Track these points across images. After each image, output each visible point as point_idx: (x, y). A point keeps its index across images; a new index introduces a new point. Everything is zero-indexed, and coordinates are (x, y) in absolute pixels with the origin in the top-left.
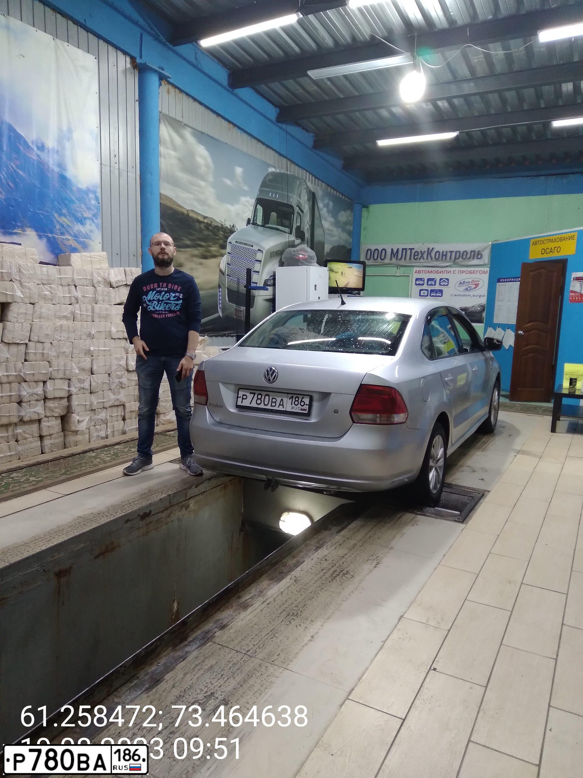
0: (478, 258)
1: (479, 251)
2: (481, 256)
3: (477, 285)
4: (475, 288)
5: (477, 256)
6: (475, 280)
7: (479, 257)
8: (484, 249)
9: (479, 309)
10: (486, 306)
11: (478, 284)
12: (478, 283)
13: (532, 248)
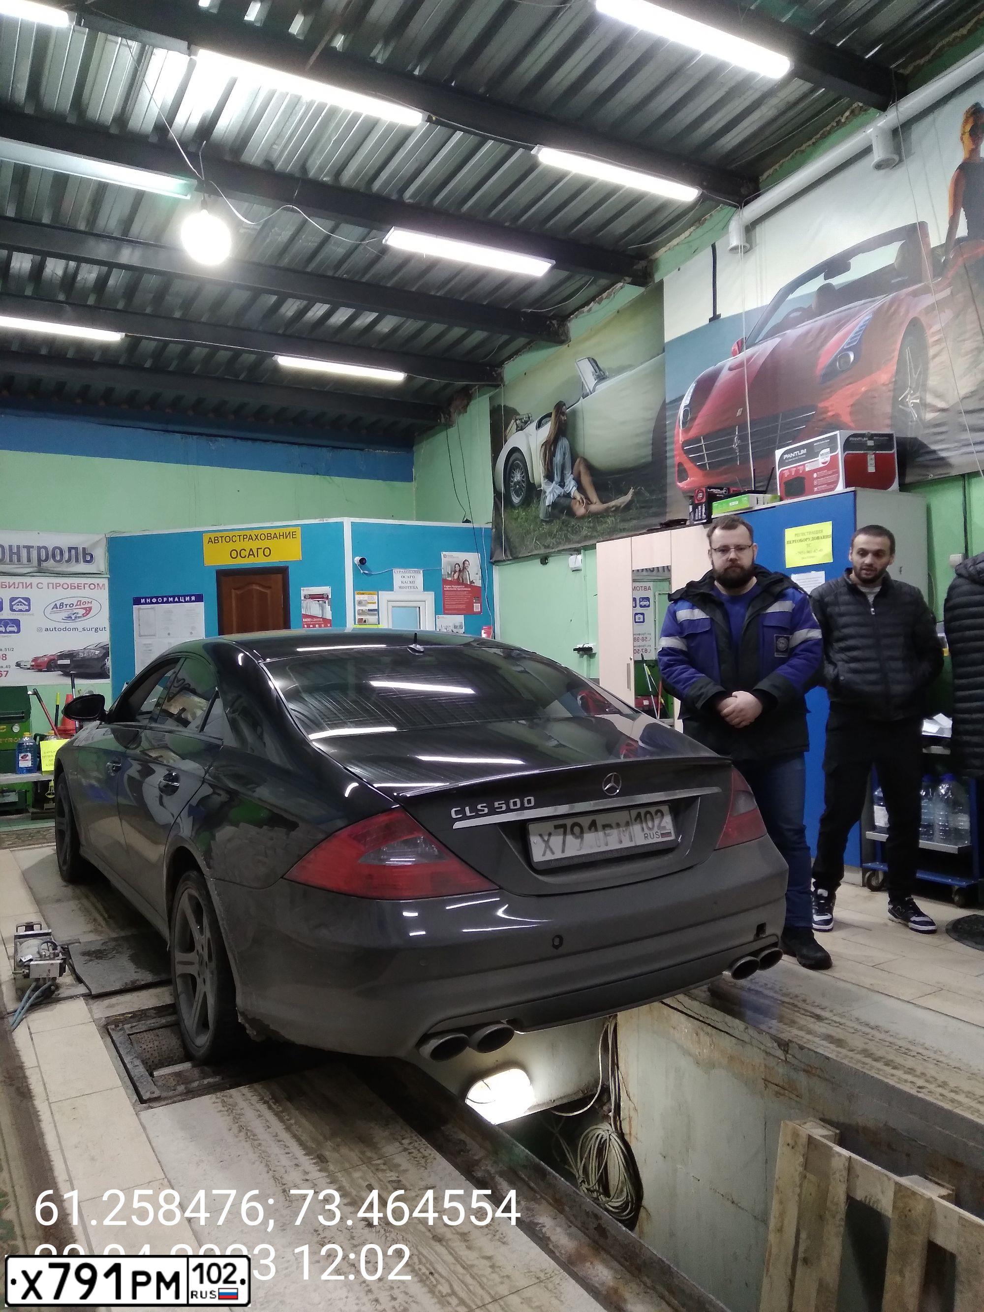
0: (86, 561)
1: (84, 549)
2: (92, 556)
3: (88, 610)
4: (84, 615)
5: (84, 557)
6: (83, 600)
7: (88, 558)
8: (95, 545)
9: (97, 652)
10: (109, 646)
11: (90, 609)
12: (89, 605)
13: (208, 549)
